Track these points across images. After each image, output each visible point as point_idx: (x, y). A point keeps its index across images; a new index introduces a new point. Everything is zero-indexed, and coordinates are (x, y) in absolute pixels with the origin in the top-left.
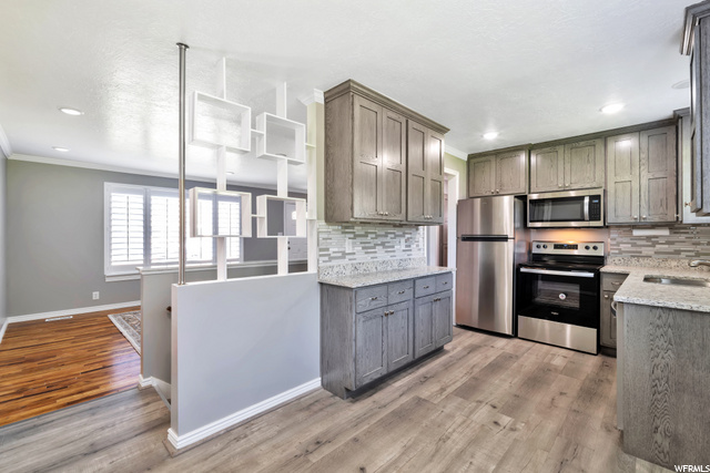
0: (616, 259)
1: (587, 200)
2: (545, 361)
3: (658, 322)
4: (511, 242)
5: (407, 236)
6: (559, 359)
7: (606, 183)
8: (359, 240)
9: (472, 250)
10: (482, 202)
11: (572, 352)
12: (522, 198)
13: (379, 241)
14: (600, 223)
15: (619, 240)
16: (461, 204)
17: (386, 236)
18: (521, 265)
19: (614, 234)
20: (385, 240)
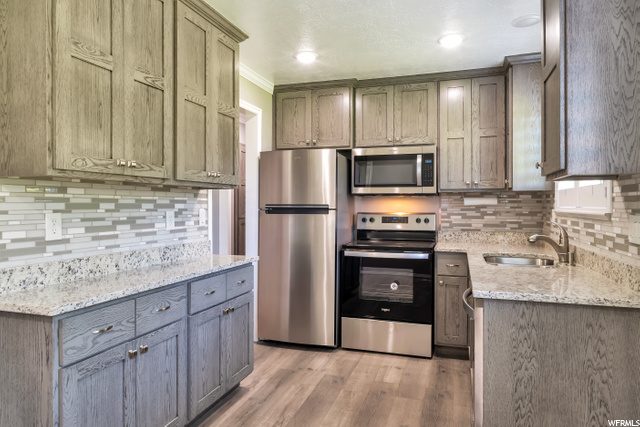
0: (447, 234)
1: (419, 160)
2: (377, 379)
3: (522, 322)
4: (331, 215)
5: (178, 206)
6: (392, 372)
7: (438, 139)
8: (77, 214)
9: (281, 227)
10: (293, 156)
11: (405, 360)
12: (346, 153)
13: (123, 215)
14: (432, 190)
15: (450, 210)
16: (264, 157)
17: (138, 205)
18: (345, 247)
19: (445, 203)
20: (135, 213)
